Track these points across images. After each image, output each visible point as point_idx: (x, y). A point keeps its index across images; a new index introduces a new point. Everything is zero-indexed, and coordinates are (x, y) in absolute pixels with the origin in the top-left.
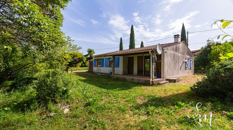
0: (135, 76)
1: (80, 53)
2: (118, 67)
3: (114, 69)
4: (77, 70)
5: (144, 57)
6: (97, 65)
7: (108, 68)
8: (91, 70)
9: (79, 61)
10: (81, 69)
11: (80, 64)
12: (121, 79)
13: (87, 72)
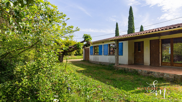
0: (146, 67)
1: (74, 41)
2: (122, 54)
3: (118, 58)
4: (72, 59)
5: (160, 40)
6: (93, 53)
7: (107, 56)
8: (86, 59)
9: (75, 48)
10: (76, 58)
11: (74, 52)
12: (129, 71)
13: (82, 61)
